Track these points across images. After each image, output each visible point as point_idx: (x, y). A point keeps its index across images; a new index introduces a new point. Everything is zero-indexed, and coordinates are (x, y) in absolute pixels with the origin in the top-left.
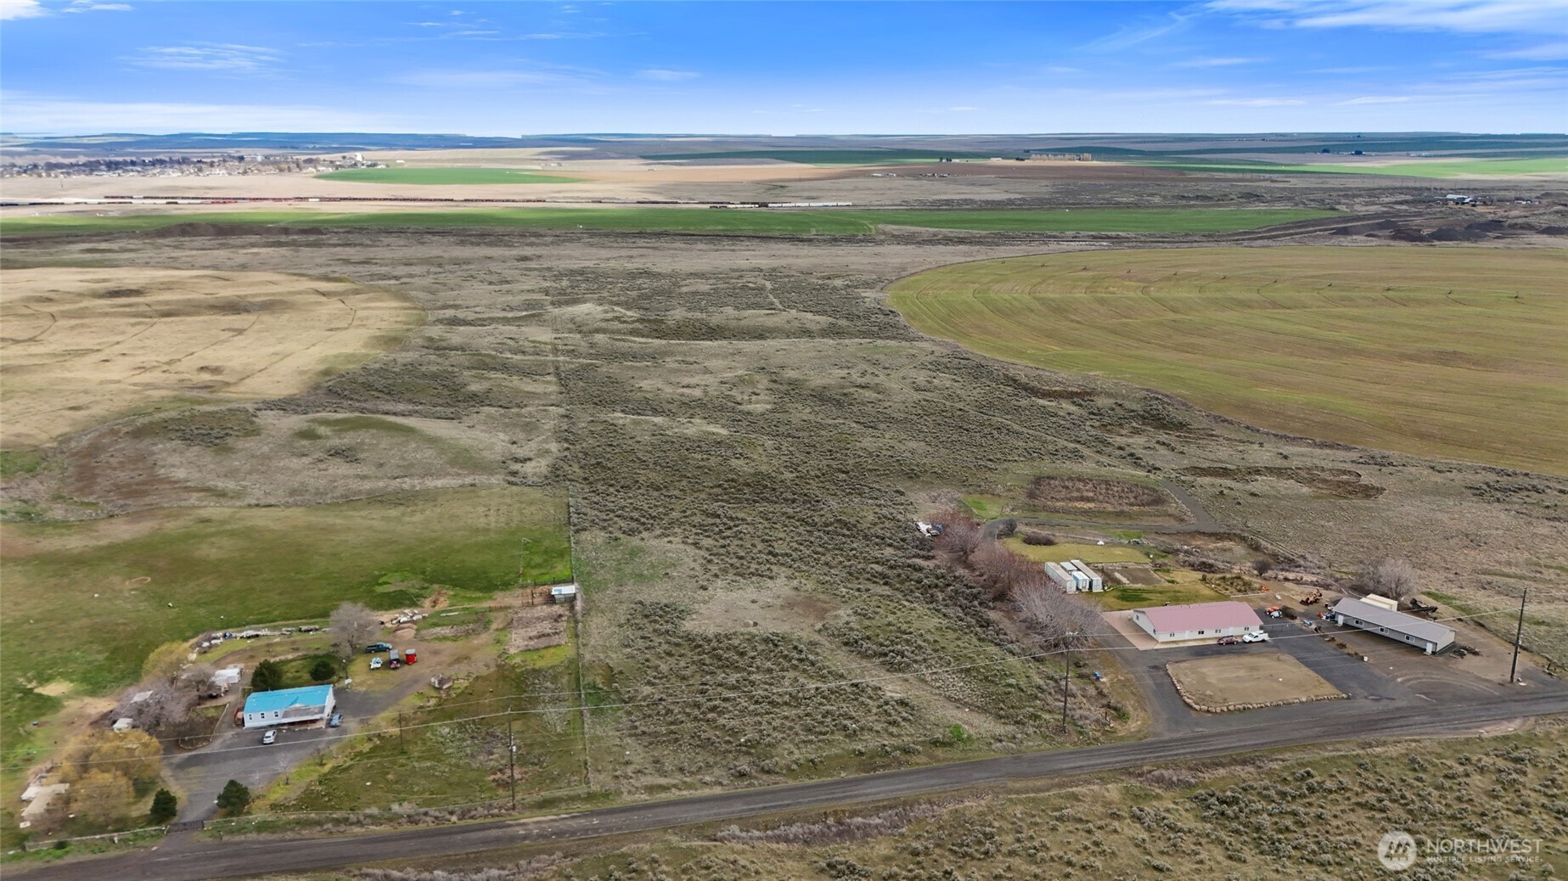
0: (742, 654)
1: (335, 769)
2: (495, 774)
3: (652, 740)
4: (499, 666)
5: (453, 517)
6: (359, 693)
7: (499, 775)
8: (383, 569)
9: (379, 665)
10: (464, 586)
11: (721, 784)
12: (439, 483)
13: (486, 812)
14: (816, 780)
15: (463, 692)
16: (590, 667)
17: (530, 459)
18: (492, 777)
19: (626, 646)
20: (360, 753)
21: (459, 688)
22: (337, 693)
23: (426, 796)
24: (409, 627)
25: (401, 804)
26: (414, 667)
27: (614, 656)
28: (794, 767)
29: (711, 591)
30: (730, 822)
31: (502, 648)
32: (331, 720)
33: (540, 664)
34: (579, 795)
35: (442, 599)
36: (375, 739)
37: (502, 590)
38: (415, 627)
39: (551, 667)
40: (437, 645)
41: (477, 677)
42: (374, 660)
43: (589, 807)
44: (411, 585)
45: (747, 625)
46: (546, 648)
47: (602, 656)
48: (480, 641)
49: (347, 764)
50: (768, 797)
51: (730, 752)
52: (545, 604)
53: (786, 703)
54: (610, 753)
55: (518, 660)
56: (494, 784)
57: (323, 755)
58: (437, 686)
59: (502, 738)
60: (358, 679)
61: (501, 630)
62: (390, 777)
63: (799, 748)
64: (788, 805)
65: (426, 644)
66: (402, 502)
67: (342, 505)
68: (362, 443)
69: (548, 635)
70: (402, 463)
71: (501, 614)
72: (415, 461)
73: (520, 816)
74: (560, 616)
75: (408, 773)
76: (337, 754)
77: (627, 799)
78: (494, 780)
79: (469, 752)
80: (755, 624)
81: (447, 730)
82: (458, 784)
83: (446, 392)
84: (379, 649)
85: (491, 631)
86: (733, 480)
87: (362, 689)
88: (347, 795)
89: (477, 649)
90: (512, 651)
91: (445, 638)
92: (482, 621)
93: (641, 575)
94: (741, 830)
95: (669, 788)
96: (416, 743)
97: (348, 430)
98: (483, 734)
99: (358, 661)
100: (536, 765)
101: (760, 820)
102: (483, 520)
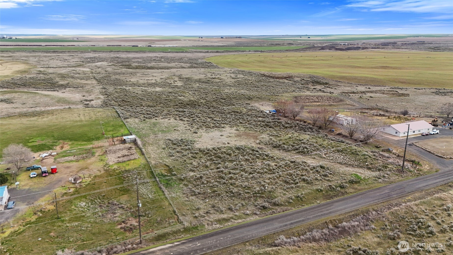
0: (230, 155)
1: (12, 234)
2: (121, 224)
3: (205, 196)
4: (106, 170)
5: (63, 118)
6: (25, 190)
7: (123, 225)
8: (32, 136)
9: (35, 175)
10: (76, 140)
11: (256, 214)
12: (53, 108)
13: (124, 248)
14: (306, 207)
15: (89, 184)
16: (156, 166)
17: (93, 100)
18: (119, 227)
19: (171, 156)
20: (30, 223)
21: (86, 182)
22: (9, 191)
23: (79, 243)
24: (50, 158)
25: (63, 251)
26: (56, 175)
27: (167, 160)
28: (291, 201)
29: (199, 134)
30: (278, 234)
31: (105, 163)
32: (8, 205)
33: (127, 168)
34: (180, 230)
35: (65, 146)
36: (39, 213)
37: (96, 140)
38: (54, 158)
39: (135, 168)
40: (68, 164)
41: (95, 176)
42: (31, 173)
43: (188, 236)
44: (48, 141)
45: (224, 144)
46: (128, 161)
47: (161, 161)
48: (92, 161)
49: (22, 230)
50: (289, 217)
51: (251, 197)
52: (121, 144)
53: (266, 172)
54: (186, 205)
55: (115, 167)
56: (122, 230)
57: (4, 226)
58: (73, 182)
59: (118, 205)
60: (23, 183)
61: (102, 155)
62: (52, 234)
63: (287, 192)
64: (303, 220)
65: (61, 164)
66: (37, 115)
67: (6, 118)
68: (14, 97)
69: (128, 155)
70: (34, 103)
71: (100, 149)
72: (40, 102)
73: (148, 247)
74: (131, 148)
75: (64, 230)
76: (13, 224)
77: (209, 229)
78: (121, 228)
79: (100, 214)
80: (228, 143)
81: (84, 204)
82: (99, 233)
83: (49, 84)
84: (34, 169)
85: (96, 156)
86: (182, 103)
87: (27, 188)
88: (22, 249)
89: (91, 164)
90: (111, 163)
91: (71, 161)
92: (90, 153)
93: (163, 131)
94: (287, 238)
95: (229, 220)
96: (66, 213)
97: (7, 93)
98: (107, 203)
99: (22, 175)
100: (144, 216)
101: (294, 231)
102: (78, 118)
